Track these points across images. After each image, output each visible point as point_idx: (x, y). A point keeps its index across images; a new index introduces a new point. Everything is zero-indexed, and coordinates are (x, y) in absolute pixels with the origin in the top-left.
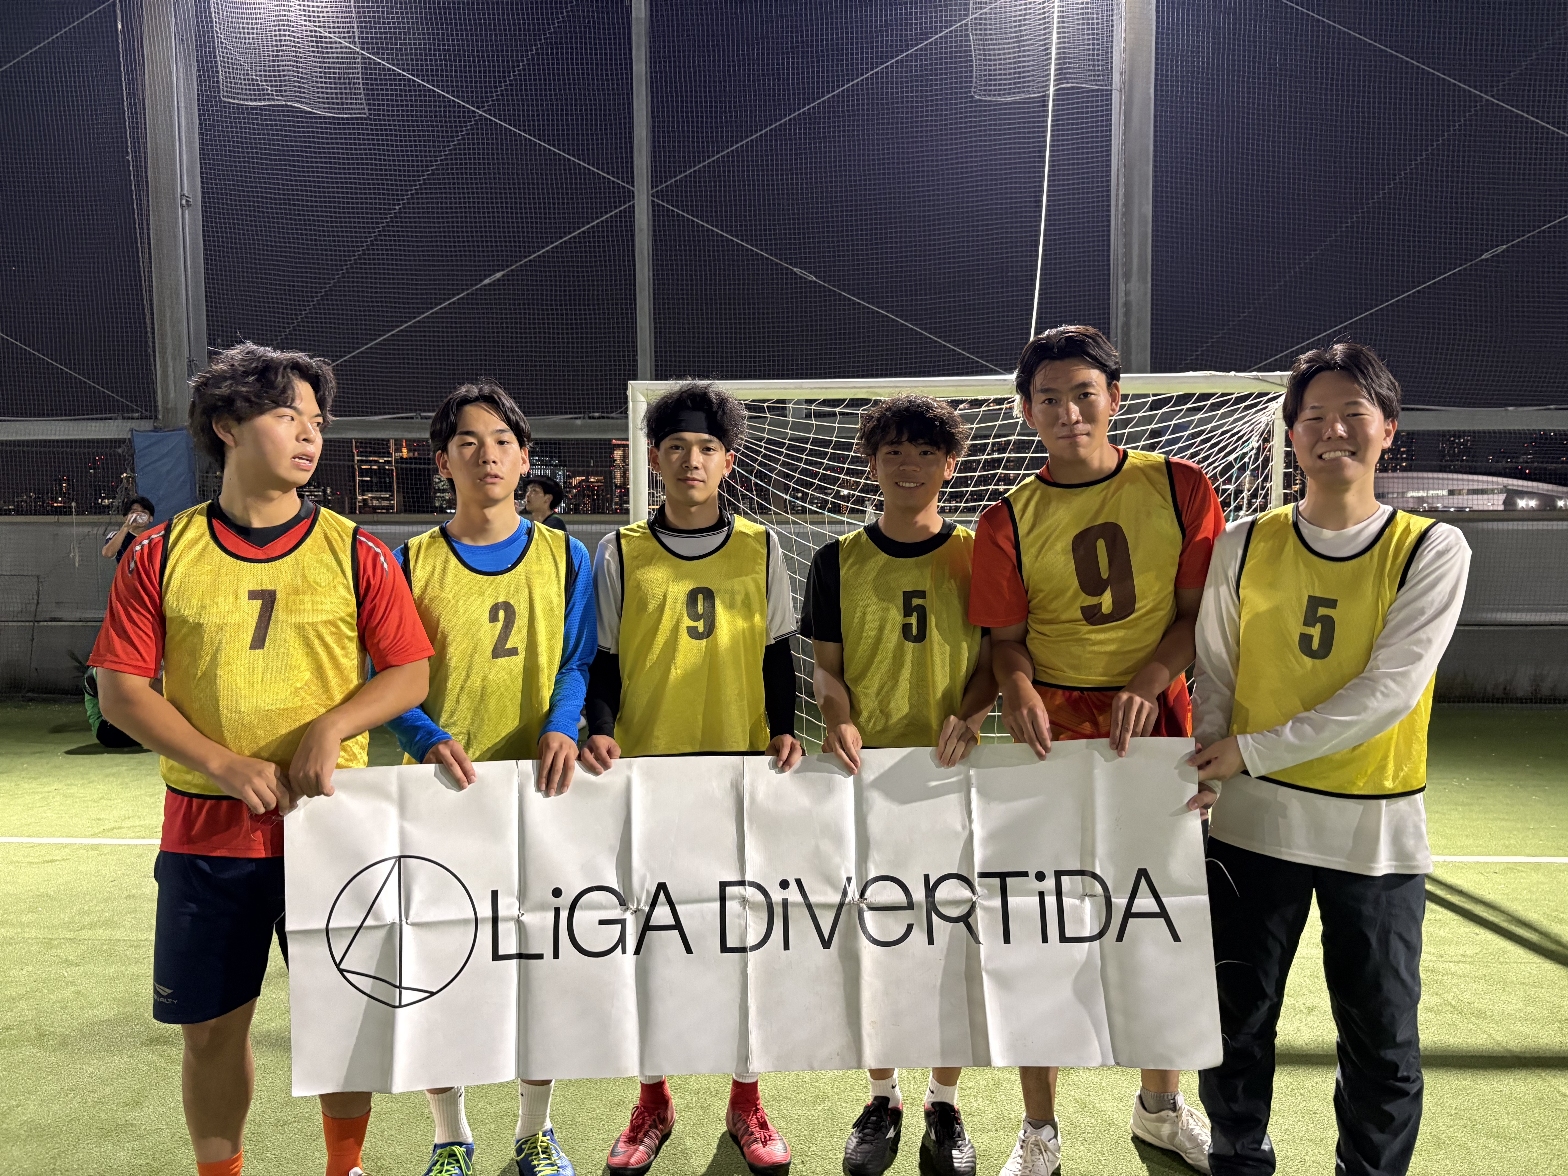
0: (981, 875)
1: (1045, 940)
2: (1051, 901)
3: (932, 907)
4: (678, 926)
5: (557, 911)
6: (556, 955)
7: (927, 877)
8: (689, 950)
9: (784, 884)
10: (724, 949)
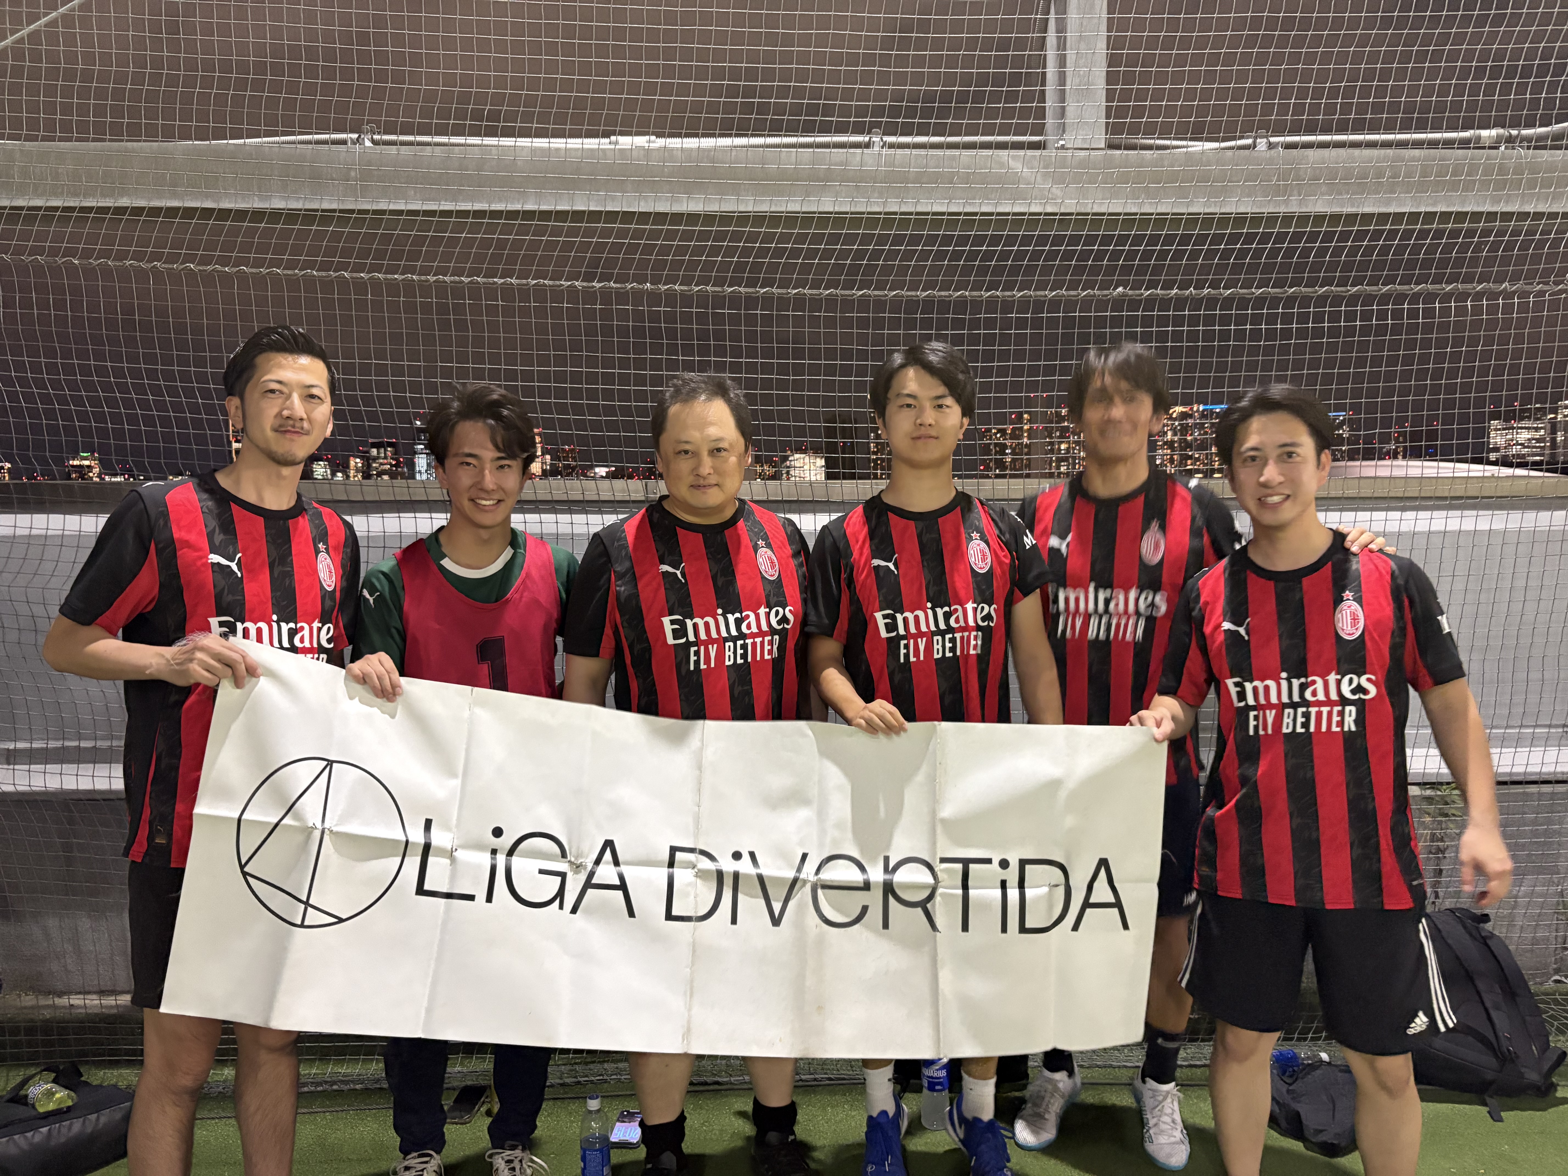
0: (943, 860)
1: (1004, 930)
2: (1013, 892)
3: (889, 889)
4: (623, 887)
5: (495, 851)
6: (490, 899)
7: (887, 859)
8: (631, 913)
10: (669, 917)
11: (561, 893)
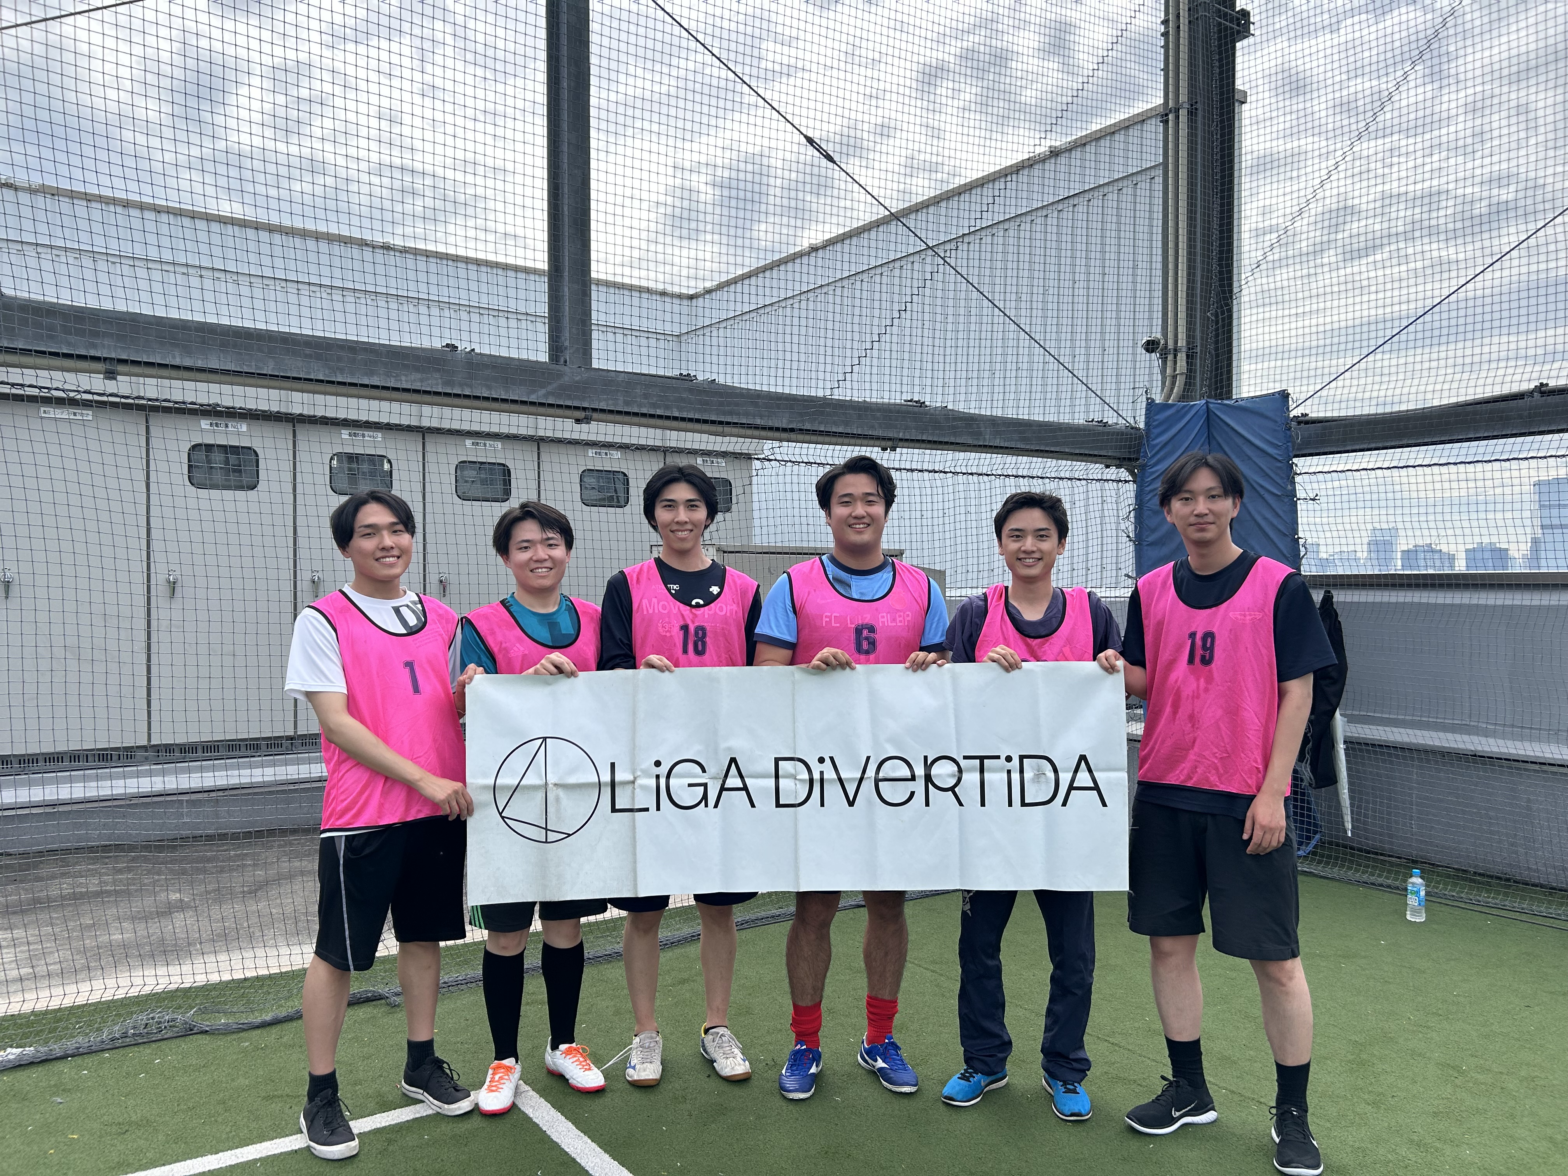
0: (965, 758)
1: (1010, 805)
2: (1015, 777)
3: (928, 778)
4: (745, 788)
5: (658, 777)
6: (658, 809)
7: (926, 758)
8: (753, 806)
9: (821, 760)
10: (778, 805)
11: (705, 797)
